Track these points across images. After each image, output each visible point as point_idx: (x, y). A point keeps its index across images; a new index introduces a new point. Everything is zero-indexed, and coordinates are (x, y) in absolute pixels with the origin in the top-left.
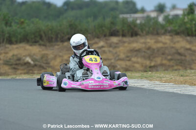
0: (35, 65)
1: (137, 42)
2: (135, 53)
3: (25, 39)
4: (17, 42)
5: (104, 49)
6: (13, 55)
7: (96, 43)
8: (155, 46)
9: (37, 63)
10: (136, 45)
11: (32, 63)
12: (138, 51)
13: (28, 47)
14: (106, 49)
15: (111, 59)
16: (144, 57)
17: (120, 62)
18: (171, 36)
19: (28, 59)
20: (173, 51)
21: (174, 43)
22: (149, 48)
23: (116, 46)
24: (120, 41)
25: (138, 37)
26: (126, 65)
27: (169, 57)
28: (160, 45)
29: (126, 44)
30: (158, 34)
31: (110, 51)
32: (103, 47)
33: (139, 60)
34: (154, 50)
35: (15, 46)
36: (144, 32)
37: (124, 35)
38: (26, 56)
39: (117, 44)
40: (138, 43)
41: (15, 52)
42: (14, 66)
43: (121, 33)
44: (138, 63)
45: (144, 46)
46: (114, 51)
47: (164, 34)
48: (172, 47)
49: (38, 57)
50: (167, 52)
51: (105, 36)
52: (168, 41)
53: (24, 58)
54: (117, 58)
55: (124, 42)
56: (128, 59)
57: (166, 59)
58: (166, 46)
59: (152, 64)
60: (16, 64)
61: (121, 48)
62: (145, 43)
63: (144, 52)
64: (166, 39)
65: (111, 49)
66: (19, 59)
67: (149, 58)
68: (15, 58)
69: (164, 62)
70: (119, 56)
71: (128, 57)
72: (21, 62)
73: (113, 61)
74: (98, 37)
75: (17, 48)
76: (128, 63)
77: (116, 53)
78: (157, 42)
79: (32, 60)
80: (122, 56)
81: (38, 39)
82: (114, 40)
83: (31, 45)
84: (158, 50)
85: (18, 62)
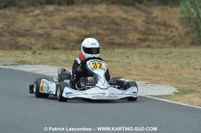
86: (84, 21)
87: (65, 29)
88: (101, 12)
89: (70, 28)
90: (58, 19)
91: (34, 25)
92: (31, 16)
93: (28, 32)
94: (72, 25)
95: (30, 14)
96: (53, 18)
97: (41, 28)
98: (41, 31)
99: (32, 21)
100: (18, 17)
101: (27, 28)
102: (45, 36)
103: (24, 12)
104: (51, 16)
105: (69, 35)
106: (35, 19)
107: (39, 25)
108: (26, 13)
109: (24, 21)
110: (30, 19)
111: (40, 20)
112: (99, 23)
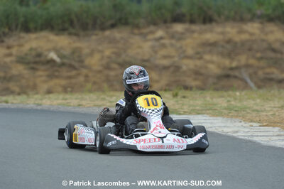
0: (63, 64)
1: (211, 31)
3: (49, 25)
4: (36, 30)
5: (163, 41)
6: (31, 49)
7: (152, 32)
8: (237, 38)
9: (65, 61)
10: (209, 37)
11: (58, 60)
12: (214, 44)
13: (52, 37)
14: (166, 41)
16: (222, 54)
17: (186, 61)
18: (261, 23)
19: (53, 56)
20: (265, 45)
21: (266, 34)
22: (229, 41)
23: (180, 37)
24: (187, 30)
25: (214, 24)
26: (196, 66)
27: (259, 55)
28: (245, 37)
29: (196, 35)
30: (242, 20)
31: (172, 45)
32: (161, 38)
33: (215, 58)
34: (236, 43)
35: (33, 36)
36: (222, 17)
37: (192, 22)
38: (49, 50)
39: (182, 34)
40: (213, 34)
41: (34, 44)
42: (32, 65)
43: (188, 18)
44: (212, 62)
45: (221, 37)
46: (178, 45)
47: (252, 20)
48: (263, 40)
49: (67, 52)
50: (255, 46)
51: (165, 22)
52: (257, 31)
53: (46, 53)
55: (193, 32)
56: (198, 56)
57: (254, 57)
58: (254, 38)
59: (234, 64)
60: (36, 63)
61: (189, 41)
62: (223, 33)
63: (223, 47)
64: (253, 28)
65: (173, 42)
66: (39, 55)
67: (230, 55)
68: (34, 53)
69: (252, 61)
70: (184, 51)
71: (198, 53)
72: (42, 59)
73: (176, 59)
74: (155, 24)
75: (36, 38)
76: (199, 63)
77: (181, 48)
78: (241, 32)
79: (59, 56)
80: (190, 52)
81: (67, 25)
82: (179, 28)
83: (57, 35)
84: (243, 43)
85: (38, 59)
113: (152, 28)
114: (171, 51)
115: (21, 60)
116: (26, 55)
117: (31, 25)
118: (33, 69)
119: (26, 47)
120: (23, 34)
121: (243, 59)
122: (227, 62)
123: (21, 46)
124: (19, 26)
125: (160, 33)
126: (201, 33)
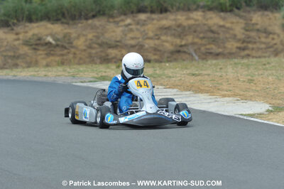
0: (57, 45)
1: (166, 19)
2: (165, 31)
3: (47, 17)
4: (37, 20)
5: (131, 27)
6: (34, 35)
7: (123, 20)
8: (185, 23)
9: (59, 43)
10: (165, 23)
11: (53, 42)
12: (168, 28)
13: (49, 25)
14: (133, 27)
15: (139, 38)
16: (174, 35)
17: (148, 41)
18: (203, 12)
19: (50, 39)
20: (206, 28)
21: (207, 20)
22: (179, 26)
23: (144, 23)
24: (148, 18)
25: (168, 13)
26: (155, 45)
27: (201, 35)
28: (191, 22)
29: (155, 22)
30: (189, 10)
31: (137, 30)
32: (130, 24)
33: (169, 38)
34: (184, 27)
35: (35, 25)
36: (175, 8)
37: (152, 12)
38: (47, 36)
39: (145, 21)
40: (168, 20)
41: (36, 31)
42: (34, 46)
43: (149, 9)
44: (167, 41)
45: (174, 23)
46: (142, 29)
47: (196, 10)
48: (205, 25)
49: (60, 37)
50: (199, 29)
51: (132, 13)
52: (200, 18)
53: (44, 37)
54: (145, 37)
55: (153, 19)
56: (157, 37)
57: (198, 37)
58: (197, 23)
59: (183, 43)
60: (37, 45)
61: (150, 26)
62: (175, 20)
63: (175, 30)
64: (197, 15)
65: (139, 27)
66: (39, 39)
67: (180, 36)
68: (35, 38)
69: (196, 40)
70: (147, 34)
71: (156, 35)
72: (42, 42)
73: (140, 40)
74: (125, 14)
75: (38, 27)
76: (157, 42)
77: (144, 31)
78: (188, 19)
79: (54, 40)
80: (151, 34)
81: (60, 17)
82: (143, 16)
83: (53, 24)
84: (190, 27)
85: (38, 42)
86: (179, 29)
87: (158, 39)
88: (196, 20)
89: (163, 38)
90: (151, 28)
91: (126, 35)
92: (122, 26)
93: (118, 43)
94: (166, 34)
95: (121, 24)
96: (146, 28)
97: (132, 38)
98: (133, 42)
99: (123, 31)
100: (108, 27)
101: (118, 39)
102: (137, 47)
103: (114, 22)
104: (144, 25)
105: (163, 45)
106: (126, 29)
107: (131, 35)
108: (117, 23)
109: (114, 32)
110: (121, 29)
111: (131, 30)
112: (195, 32)
113: (123, 17)
114: (137, 34)
115: (26, 43)
116: (30, 39)
117: (34, 17)
118: (35, 49)
119: (30, 34)
120: (28, 24)
121: (190, 39)
122: (178, 41)
123: (26, 32)
124: (25, 18)
125: (129, 21)
126: (158, 20)
